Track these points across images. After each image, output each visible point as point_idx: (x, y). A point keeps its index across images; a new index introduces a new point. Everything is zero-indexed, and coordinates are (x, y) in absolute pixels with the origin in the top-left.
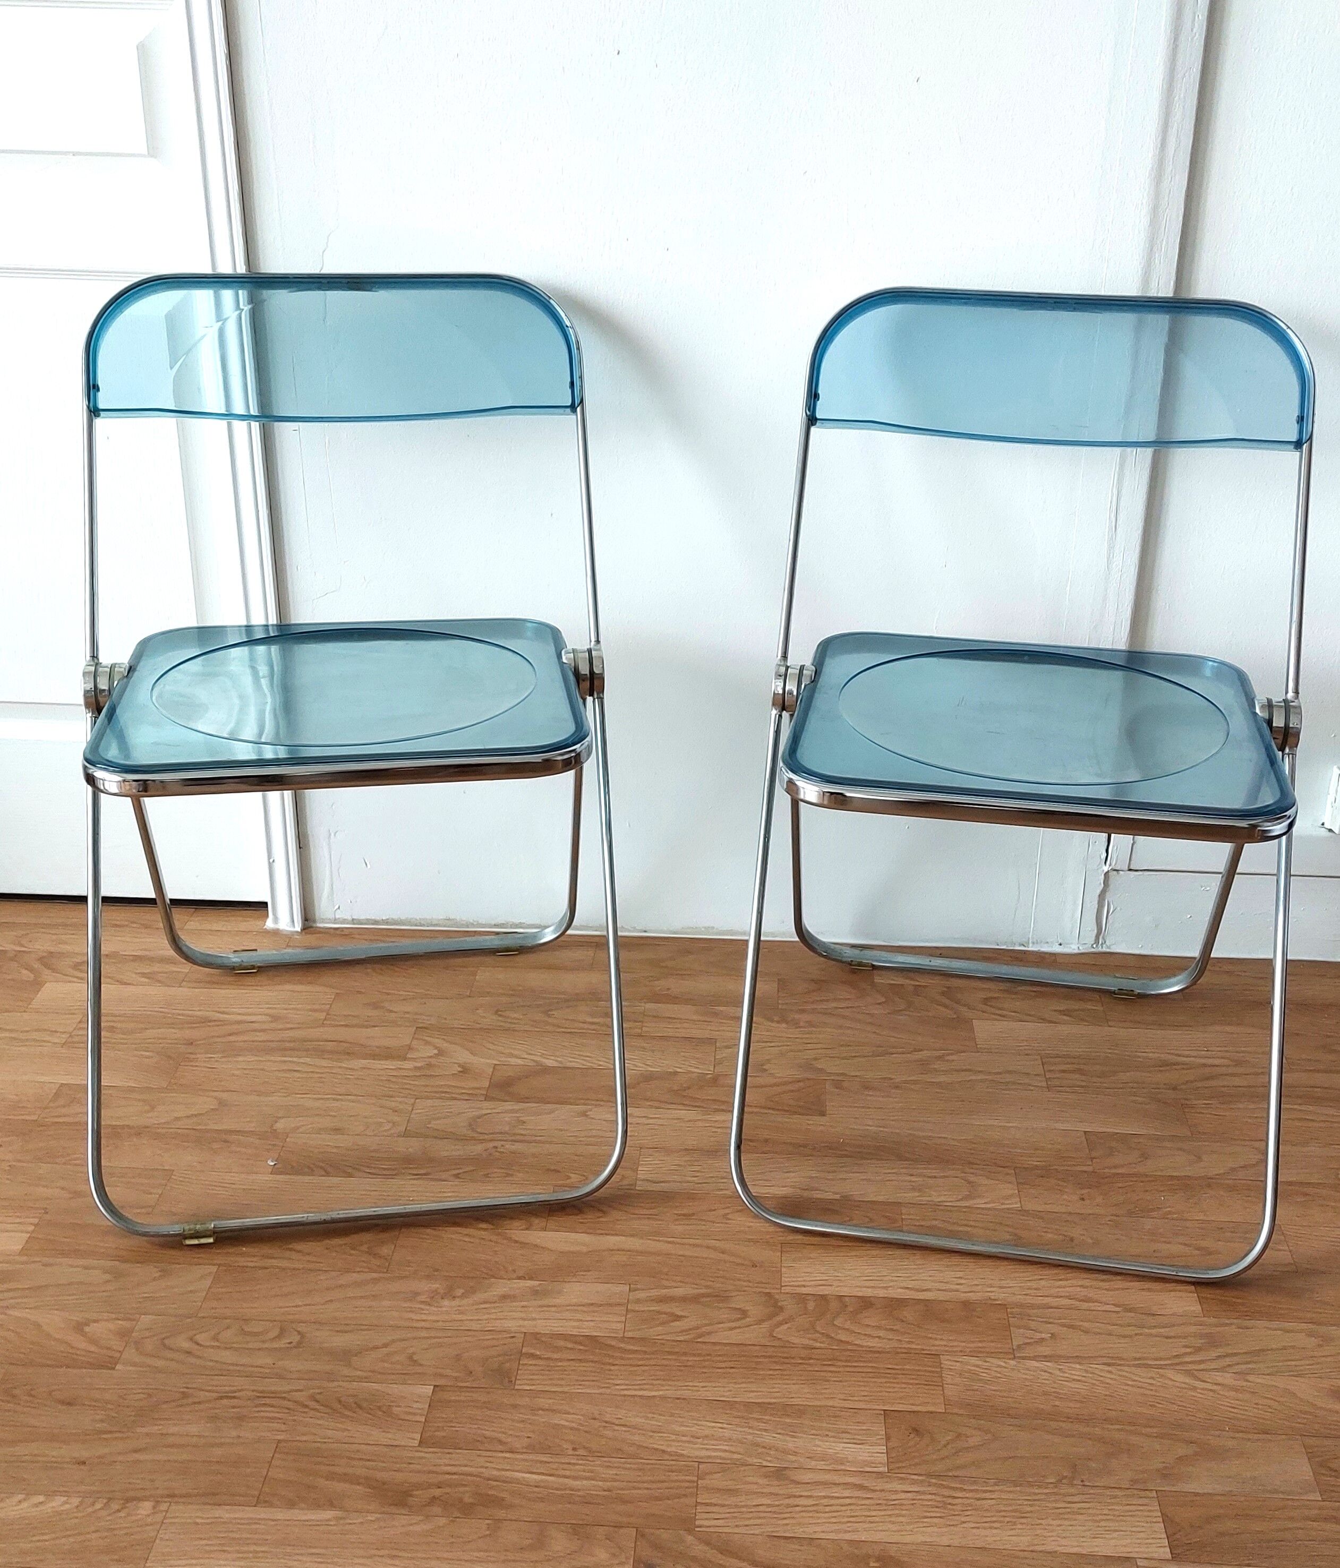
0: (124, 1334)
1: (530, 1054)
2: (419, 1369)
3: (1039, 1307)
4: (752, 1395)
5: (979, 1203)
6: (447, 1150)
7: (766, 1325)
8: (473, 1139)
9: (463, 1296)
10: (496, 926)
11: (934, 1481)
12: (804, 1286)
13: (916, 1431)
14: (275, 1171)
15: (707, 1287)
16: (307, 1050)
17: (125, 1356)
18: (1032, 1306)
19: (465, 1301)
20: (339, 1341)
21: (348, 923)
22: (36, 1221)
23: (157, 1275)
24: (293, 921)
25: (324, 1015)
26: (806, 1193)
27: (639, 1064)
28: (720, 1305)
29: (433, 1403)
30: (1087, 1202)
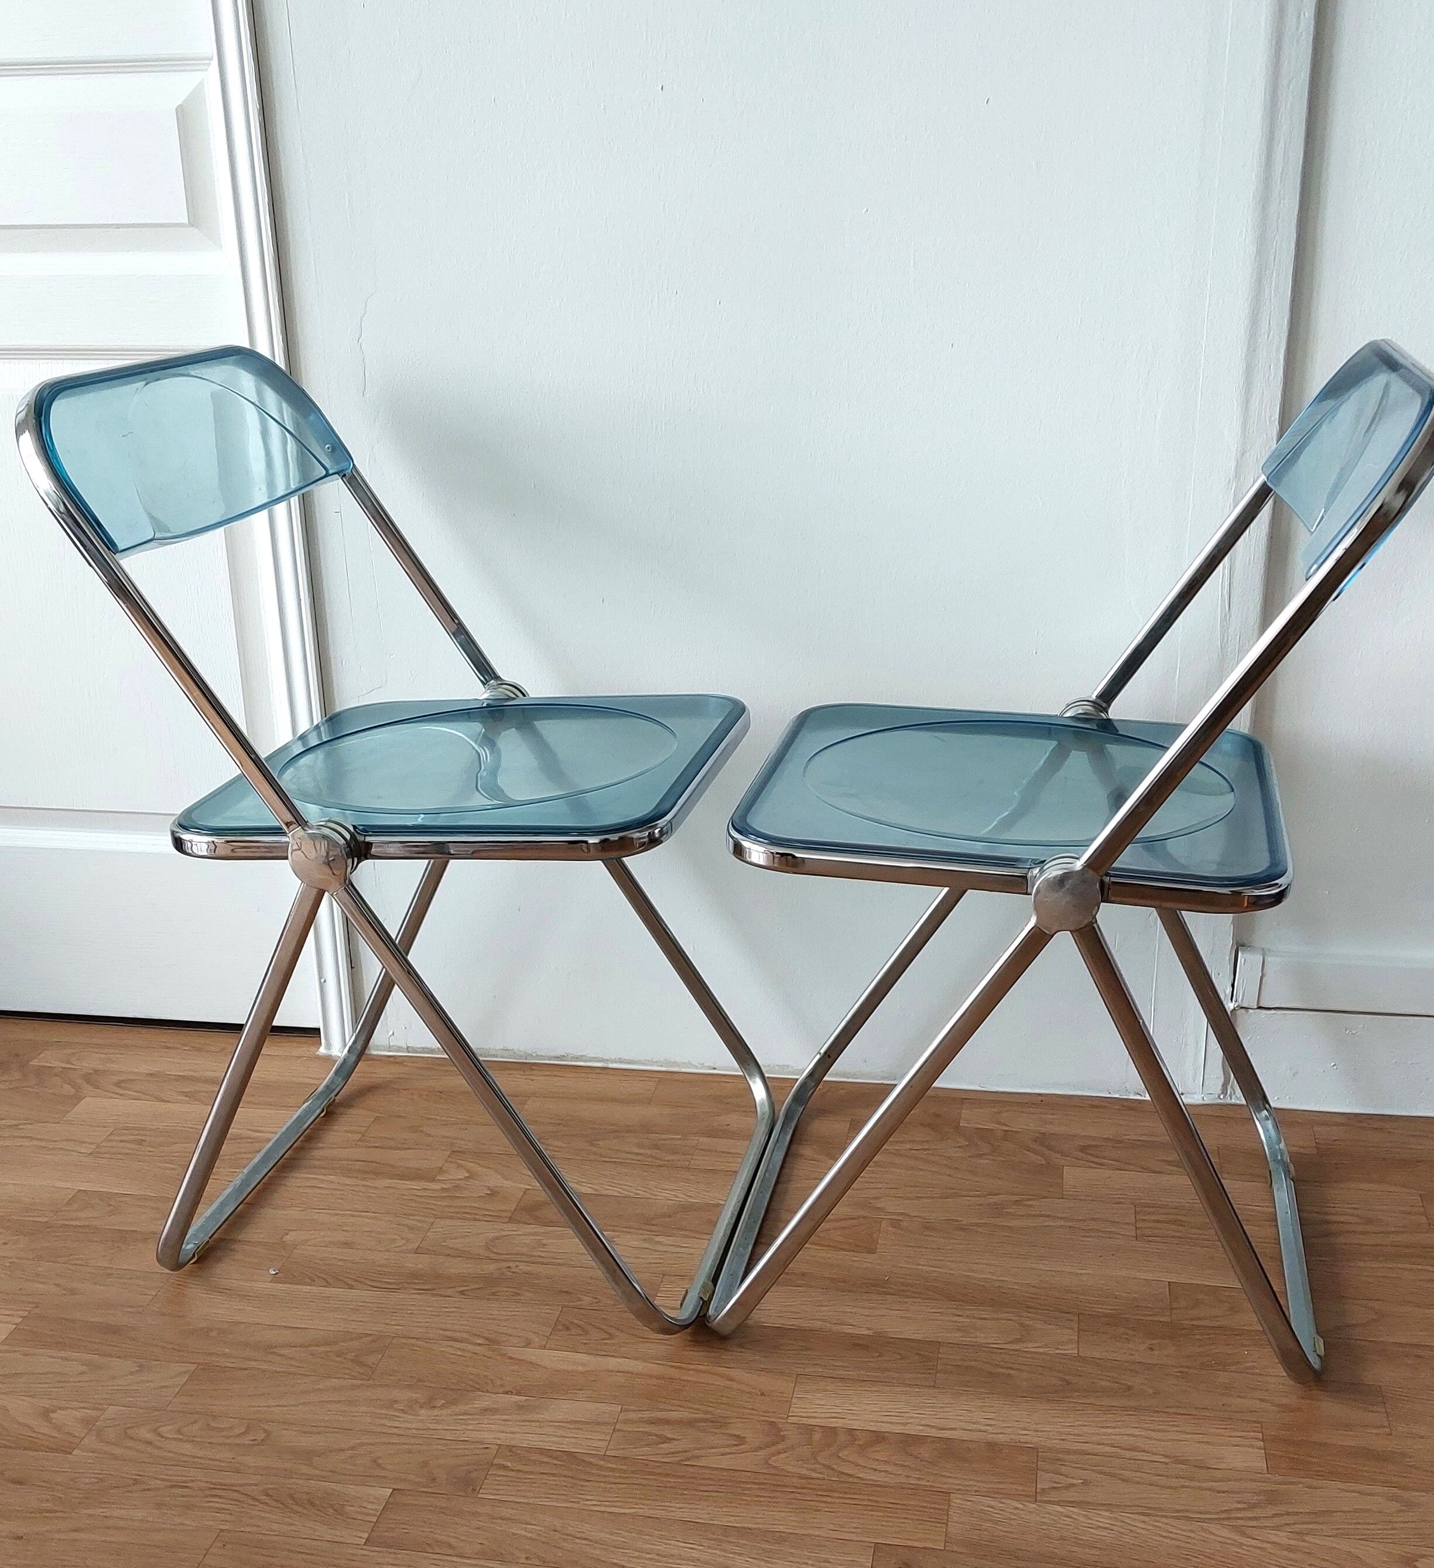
0: (87, 1422)
2: (383, 1473)
3: (1076, 1453)
4: (731, 1519)
5: (1030, 1347)
6: (456, 1267)
7: (763, 1453)
8: (488, 1258)
9: (443, 1407)
12: (813, 1418)
13: (906, 1564)
14: (275, 1279)
15: (707, 1412)
16: (333, 1169)
17: (85, 1442)
18: (1068, 1452)
19: (444, 1412)
20: (305, 1442)
21: (403, 1052)
22: (25, 1314)
23: (135, 1369)
24: (345, 1047)
25: (359, 1136)
26: (835, 1328)
27: (680, 1195)
28: (716, 1431)
29: (388, 1506)
30: (1156, 1353)
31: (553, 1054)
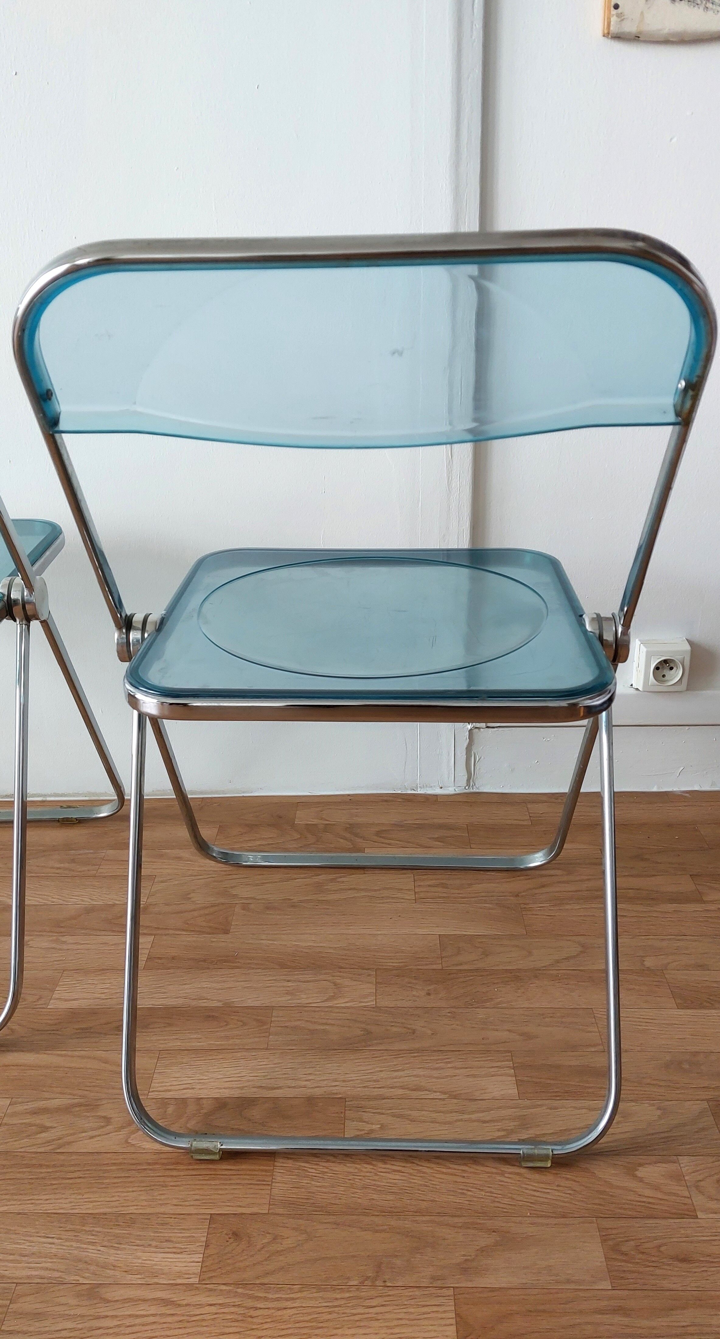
3: (376, 1098)
5: (340, 1002)
7: (124, 1132)
12: (170, 1091)
13: (236, 1235)
15: (82, 1097)
18: (369, 1098)
26: (194, 1003)
28: (88, 1114)
30: (432, 997)
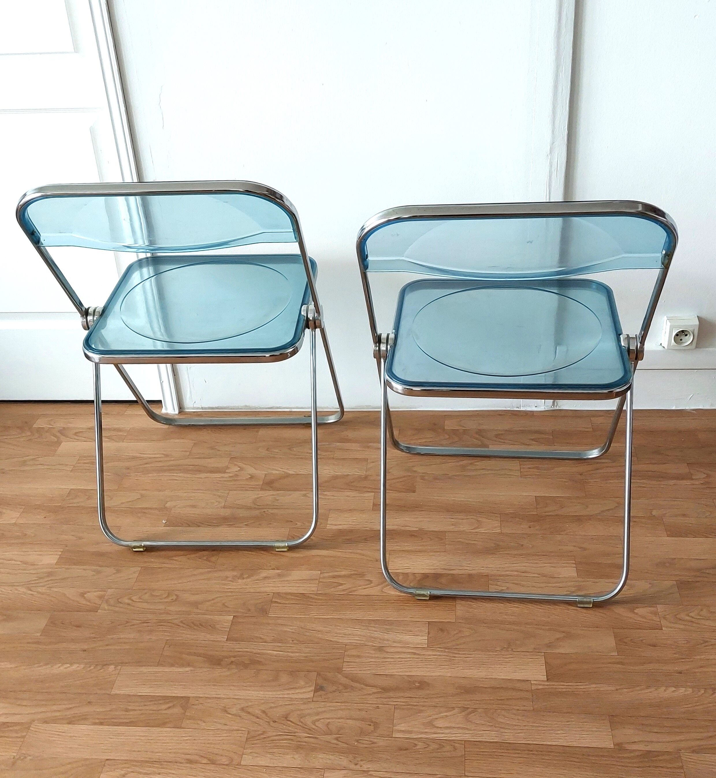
0: (101, 597)
1: (282, 469)
2: (228, 609)
3: (503, 576)
4: (371, 616)
5: (481, 530)
6: (242, 513)
7: (380, 586)
8: (255, 508)
9: (247, 578)
10: (269, 408)
11: (447, 650)
13: (442, 630)
14: (166, 525)
15: (355, 571)
16: (180, 470)
17: (102, 606)
18: (500, 576)
19: (249, 580)
20: (193, 598)
21: (200, 409)
22: (62, 550)
23: (115, 572)
24: (174, 409)
25: (188, 453)
26: (403, 528)
27: (331, 472)
28: (361, 579)
29: (233, 623)
30: (532, 529)
31: (267, 407)
